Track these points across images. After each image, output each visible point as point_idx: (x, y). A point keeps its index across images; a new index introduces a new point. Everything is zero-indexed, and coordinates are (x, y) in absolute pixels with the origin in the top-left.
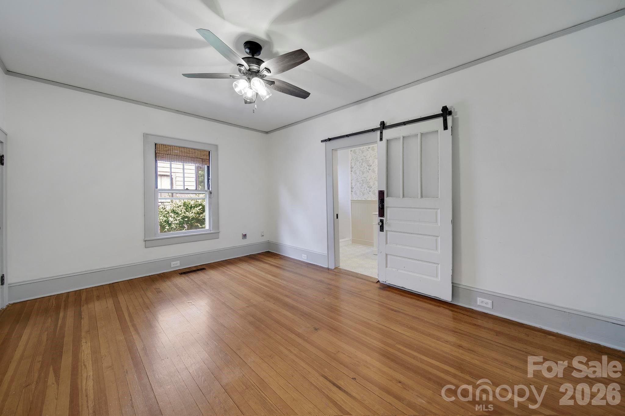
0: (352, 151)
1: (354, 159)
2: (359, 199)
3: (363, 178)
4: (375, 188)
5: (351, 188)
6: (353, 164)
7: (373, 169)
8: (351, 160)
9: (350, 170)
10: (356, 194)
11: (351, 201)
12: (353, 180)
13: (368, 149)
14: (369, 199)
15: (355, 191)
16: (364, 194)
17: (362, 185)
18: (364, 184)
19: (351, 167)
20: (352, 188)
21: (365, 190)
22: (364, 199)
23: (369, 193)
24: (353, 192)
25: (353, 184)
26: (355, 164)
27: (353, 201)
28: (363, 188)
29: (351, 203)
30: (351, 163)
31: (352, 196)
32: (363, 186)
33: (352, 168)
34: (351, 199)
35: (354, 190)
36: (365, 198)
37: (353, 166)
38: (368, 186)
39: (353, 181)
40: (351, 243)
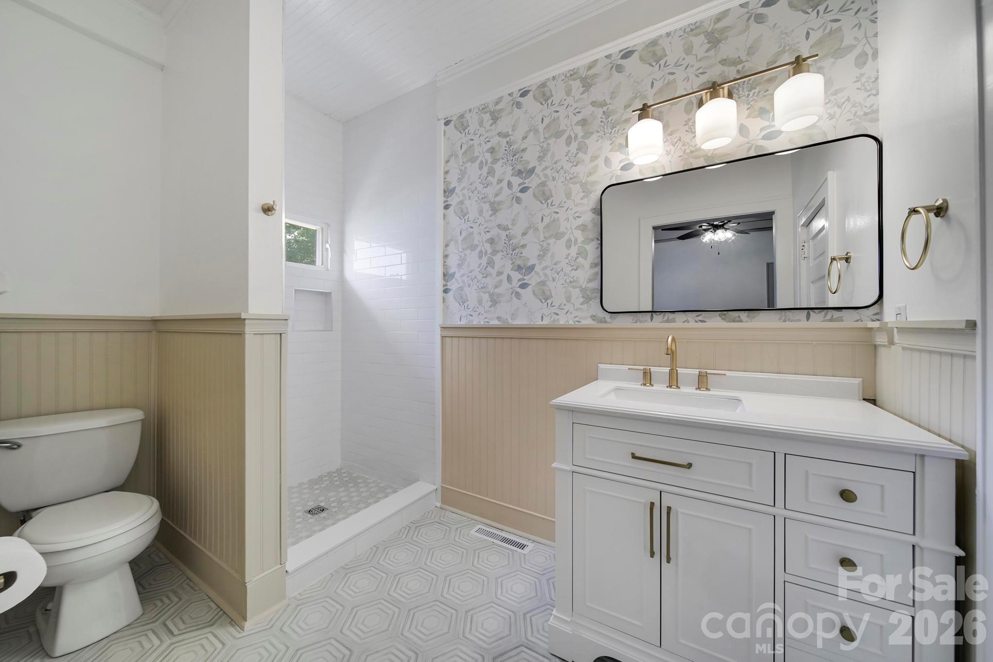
0: (452, 124)
1: (457, 156)
2: (477, 321)
3: (495, 232)
4: (548, 271)
5: (444, 275)
6: (453, 178)
7: (543, 184)
8: (447, 162)
9: (440, 199)
10: (463, 301)
11: (443, 328)
12: (452, 245)
13: (521, 100)
14: (521, 321)
15: (461, 288)
16: (495, 301)
17: (491, 263)
18: (497, 258)
19: (445, 192)
20: (447, 276)
21: (501, 281)
22: (495, 323)
23: (518, 295)
24: (451, 294)
25: (453, 261)
26: (463, 174)
27: (450, 332)
28: (494, 272)
29: (443, 337)
30: (446, 173)
31: (446, 308)
32: (493, 268)
33: (448, 192)
34: (441, 323)
35: (453, 285)
36: (499, 318)
37: (452, 187)
38: (519, 262)
39: (452, 248)
40: (439, 504)
